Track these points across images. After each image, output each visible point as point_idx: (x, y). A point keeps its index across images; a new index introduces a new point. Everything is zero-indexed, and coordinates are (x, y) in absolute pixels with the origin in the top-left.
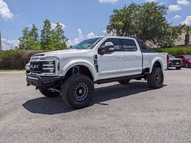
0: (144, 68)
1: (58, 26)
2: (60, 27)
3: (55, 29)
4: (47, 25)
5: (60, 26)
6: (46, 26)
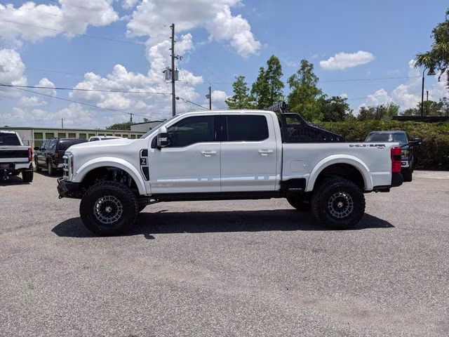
0: (285, 178)
1: (303, 68)
2: (309, 68)
3: (297, 74)
4: (275, 67)
5: (308, 66)
6: (271, 71)
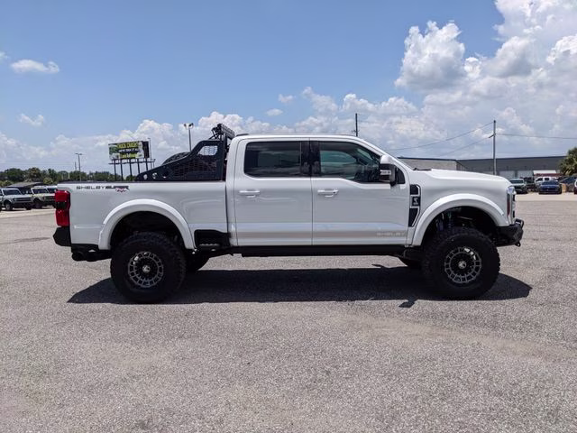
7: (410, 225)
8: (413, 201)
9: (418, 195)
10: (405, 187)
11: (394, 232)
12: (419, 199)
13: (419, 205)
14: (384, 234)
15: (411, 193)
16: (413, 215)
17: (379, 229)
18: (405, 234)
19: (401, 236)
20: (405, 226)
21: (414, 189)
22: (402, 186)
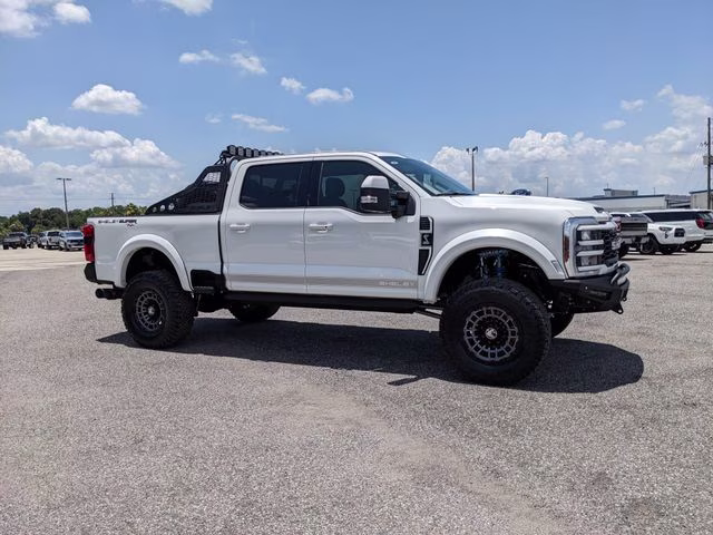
7: (420, 273)
8: (423, 240)
9: (430, 231)
10: (413, 220)
11: (401, 282)
12: (431, 237)
13: (431, 244)
14: (388, 283)
15: (421, 228)
16: (424, 258)
17: (382, 276)
18: (415, 285)
19: (410, 287)
20: (414, 275)
21: (425, 223)
22: (410, 219)
